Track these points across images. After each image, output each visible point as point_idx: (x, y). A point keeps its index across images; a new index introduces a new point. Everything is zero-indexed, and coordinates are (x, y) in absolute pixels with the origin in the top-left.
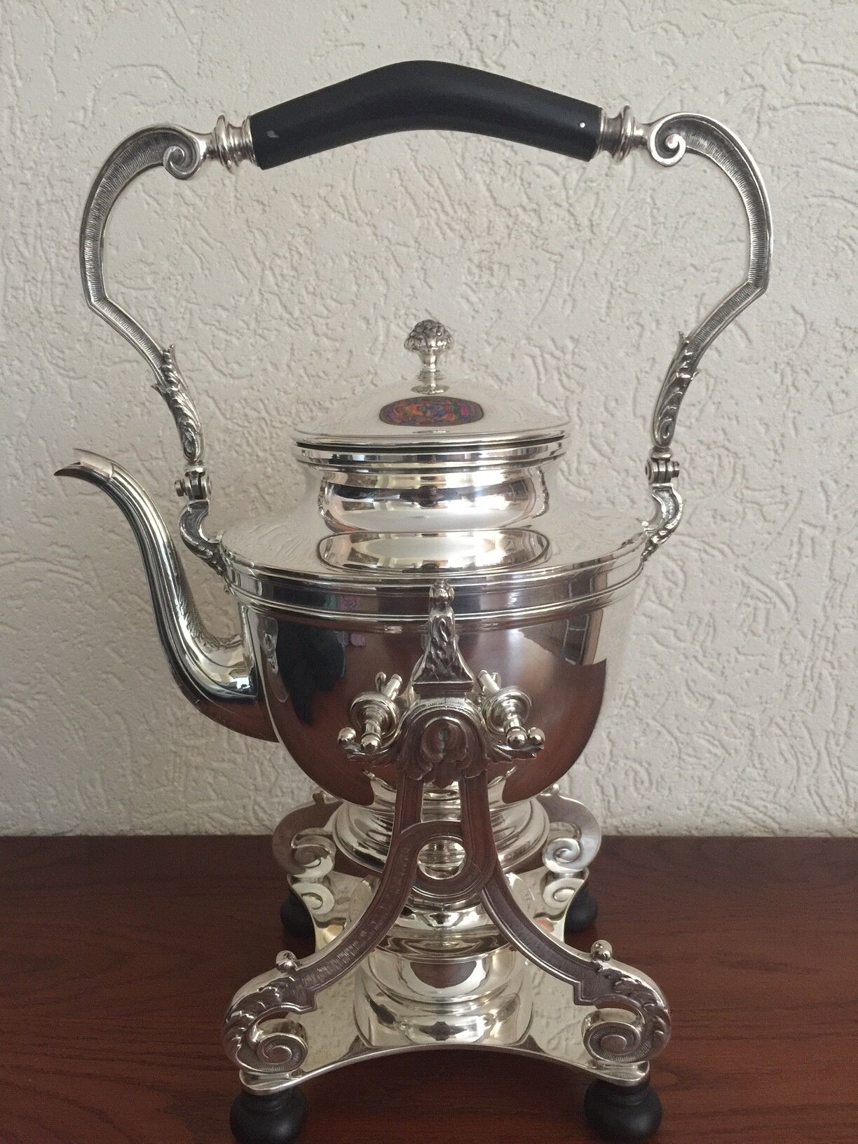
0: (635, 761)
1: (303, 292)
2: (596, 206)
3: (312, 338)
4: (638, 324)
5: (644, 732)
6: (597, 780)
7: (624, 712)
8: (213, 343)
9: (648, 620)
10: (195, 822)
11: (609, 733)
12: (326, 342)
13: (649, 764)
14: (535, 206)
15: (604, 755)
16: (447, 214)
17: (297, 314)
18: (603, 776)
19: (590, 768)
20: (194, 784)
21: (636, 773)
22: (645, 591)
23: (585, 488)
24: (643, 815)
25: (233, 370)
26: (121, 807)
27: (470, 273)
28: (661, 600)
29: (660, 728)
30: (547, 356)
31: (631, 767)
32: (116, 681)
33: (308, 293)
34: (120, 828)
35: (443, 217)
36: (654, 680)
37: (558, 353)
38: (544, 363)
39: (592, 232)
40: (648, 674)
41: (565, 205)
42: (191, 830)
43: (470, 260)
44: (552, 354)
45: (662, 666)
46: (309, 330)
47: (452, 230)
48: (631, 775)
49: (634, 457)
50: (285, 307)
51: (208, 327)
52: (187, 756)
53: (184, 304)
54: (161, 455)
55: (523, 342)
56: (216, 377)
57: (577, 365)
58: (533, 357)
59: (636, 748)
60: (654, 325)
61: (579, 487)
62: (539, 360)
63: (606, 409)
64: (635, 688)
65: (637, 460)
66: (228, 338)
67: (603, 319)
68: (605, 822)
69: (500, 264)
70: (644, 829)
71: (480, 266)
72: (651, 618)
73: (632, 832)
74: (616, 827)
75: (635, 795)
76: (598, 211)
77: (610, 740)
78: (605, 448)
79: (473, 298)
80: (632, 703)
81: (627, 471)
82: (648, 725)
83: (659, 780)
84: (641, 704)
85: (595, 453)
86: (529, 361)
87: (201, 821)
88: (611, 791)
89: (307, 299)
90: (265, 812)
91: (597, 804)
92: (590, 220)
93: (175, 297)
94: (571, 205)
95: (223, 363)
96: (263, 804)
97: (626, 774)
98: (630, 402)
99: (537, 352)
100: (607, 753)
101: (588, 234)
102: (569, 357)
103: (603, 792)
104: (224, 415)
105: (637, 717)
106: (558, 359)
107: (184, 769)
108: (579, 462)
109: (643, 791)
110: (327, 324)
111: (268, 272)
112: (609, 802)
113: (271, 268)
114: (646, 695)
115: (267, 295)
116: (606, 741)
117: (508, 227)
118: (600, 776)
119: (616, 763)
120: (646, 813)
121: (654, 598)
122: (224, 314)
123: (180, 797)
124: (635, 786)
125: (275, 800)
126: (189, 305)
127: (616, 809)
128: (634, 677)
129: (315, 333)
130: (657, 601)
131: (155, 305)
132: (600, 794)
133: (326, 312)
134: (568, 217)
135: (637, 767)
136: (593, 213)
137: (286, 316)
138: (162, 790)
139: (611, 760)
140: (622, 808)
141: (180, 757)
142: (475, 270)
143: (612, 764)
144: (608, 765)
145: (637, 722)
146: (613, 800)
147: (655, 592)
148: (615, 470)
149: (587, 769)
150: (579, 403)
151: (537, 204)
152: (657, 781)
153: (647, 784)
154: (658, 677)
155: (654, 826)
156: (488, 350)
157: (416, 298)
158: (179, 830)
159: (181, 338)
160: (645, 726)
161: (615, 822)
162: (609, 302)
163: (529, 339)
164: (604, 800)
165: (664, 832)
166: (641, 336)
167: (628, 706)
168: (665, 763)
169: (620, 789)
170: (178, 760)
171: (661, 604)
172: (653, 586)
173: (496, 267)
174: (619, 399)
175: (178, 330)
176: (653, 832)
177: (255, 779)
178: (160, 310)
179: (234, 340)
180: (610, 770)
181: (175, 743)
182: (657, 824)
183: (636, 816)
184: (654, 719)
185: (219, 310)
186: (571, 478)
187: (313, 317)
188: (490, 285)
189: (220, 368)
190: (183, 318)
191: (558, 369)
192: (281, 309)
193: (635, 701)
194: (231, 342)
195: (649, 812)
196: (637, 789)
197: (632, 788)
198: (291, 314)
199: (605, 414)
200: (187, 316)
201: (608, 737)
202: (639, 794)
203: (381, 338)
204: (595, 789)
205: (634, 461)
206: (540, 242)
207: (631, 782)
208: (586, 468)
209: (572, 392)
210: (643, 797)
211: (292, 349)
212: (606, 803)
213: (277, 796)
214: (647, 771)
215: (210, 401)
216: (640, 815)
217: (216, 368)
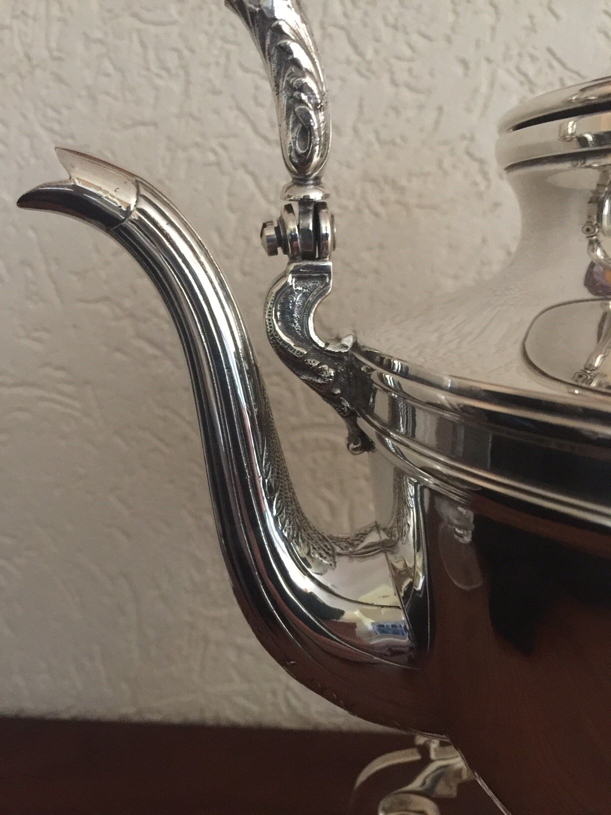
1: (380, 24)
3: (389, 89)
8: (255, 98)
12: (407, 96)
17: (370, 55)
20: (212, 663)
26: (124, 686)
33: (387, 24)
46: (385, 79)
50: (355, 47)
51: (249, 76)
52: (205, 629)
53: (219, 43)
56: (258, 144)
87: (220, 706)
89: (386, 34)
93: (207, 33)
95: (267, 125)
104: (266, 197)
107: (201, 645)
110: (410, 71)
115: (331, 30)
123: (196, 677)
126: (228, 46)
129: (394, 83)
131: (181, 46)
133: (408, 53)
137: (355, 58)
141: (197, 629)
157: (535, 31)
159: (213, 92)
170: (194, 634)
175: (209, 80)
178: (186, 53)
181: (191, 613)
187: (394, 61)
190: (217, 64)
192: (349, 51)
198: (361, 54)
200: (222, 60)
203: (484, 89)
211: (361, 106)
215: (249, 179)
217: (257, 132)
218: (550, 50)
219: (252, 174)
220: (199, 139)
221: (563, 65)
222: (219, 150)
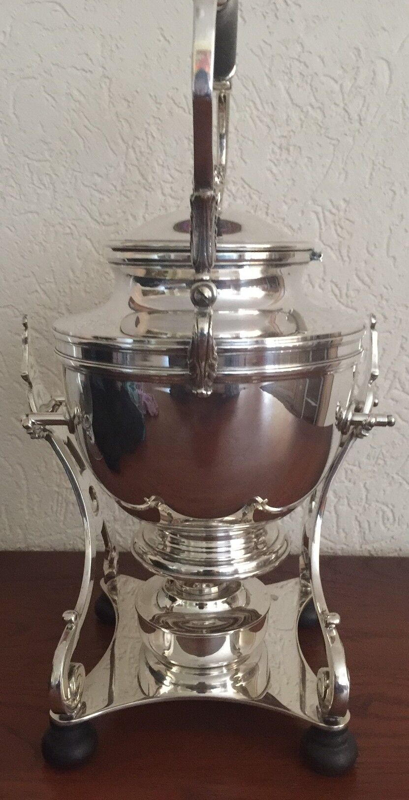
0: (383, 504)
1: (155, 164)
2: (363, 106)
3: (161, 197)
4: (392, 190)
5: (390, 484)
6: (356, 517)
7: (376, 469)
8: (91, 200)
9: (395, 403)
10: (71, 542)
11: (365, 483)
12: (171, 201)
13: (393, 506)
14: (320, 105)
15: (361, 499)
16: (258, 110)
17: (150, 180)
18: (360, 514)
19: (351, 508)
20: (71, 515)
21: (384, 512)
22: (392, 382)
23: (352, 308)
24: (388, 542)
25: (104, 220)
26: (19, 531)
27: (273, 152)
28: (403, 389)
29: (401, 480)
30: (327, 213)
31: (381, 508)
32: (18, 442)
33: (158, 164)
34: (18, 546)
35: (255, 112)
36: (398, 446)
37: (334, 211)
38: (324, 217)
39: (361, 124)
40: (394, 442)
41: (342, 105)
42: (69, 548)
43: (274, 143)
44: (331, 212)
45: (404, 435)
46: (159, 192)
47: (261, 121)
48: (381, 514)
49: (387, 286)
50: (142, 175)
51: (87, 189)
52: (66, 495)
53: (71, 172)
54: (52, 280)
55: (310, 202)
56: (93, 225)
57: (348, 220)
58: (317, 213)
59: (384, 494)
60: (403, 192)
61: (347, 306)
62: (321, 216)
63: (368, 252)
64: (384, 452)
65: (389, 288)
66: (101, 196)
67: (367, 186)
68: (361, 547)
69: (295, 146)
70: (389, 553)
71: (280, 148)
72: (397, 401)
73: (380, 554)
74: (369, 551)
75: (383, 528)
76: (365, 109)
77: (366, 489)
78: (366, 279)
79: (275, 170)
80: (381, 462)
81: (381, 295)
82: (393, 477)
83: (401, 517)
84: (388, 463)
85: (359, 283)
86: (313, 216)
87: (75, 542)
88: (366, 525)
89: (158, 169)
90: (121, 536)
91: (356, 534)
92: (359, 115)
93: (65, 167)
94: (346, 105)
95: (97, 214)
96: (120, 530)
97: (377, 513)
98: (385, 247)
99: (319, 209)
100: (364, 497)
101: (357, 125)
102: (342, 213)
103: (360, 526)
104: (98, 253)
105: (386, 473)
106: (334, 214)
107: (64, 505)
108: (348, 290)
109: (388, 525)
110: (171, 188)
111: (131, 150)
112: (364, 533)
113: (133, 148)
114: (392, 457)
115: (130, 167)
116: (364, 490)
117: (301, 119)
118: (358, 515)
119: (370, 505)
120: (390, 541)
121: (398, 386)
122: (99, 180)
123: (61, 524)
124: (383, 521)
125: (128, 528)
126: (75, 173)
127: (369, 537)
128: (384, 444)
129: (163, 194)
130: (401, 389)
131: (51, 173)
132: (358, 527)
133: (170, 179)
134: (343, 112)
135: (385, 508)
136: (361, 111)
137: (143, 181)
138: (48, 519)
139: (366, 503)
140: (373, 538)
141: (62, 495)
142: (277, 150)
143: (367, 506)
144: (364, 506)
145: (385, 476)
146: (367, 532)
147: (400, 382)
148: (373, 295)
149: (349, 509)
150: (349, 247)
151: (322, 104)
152: (399, 519)
153: (391, 520)
154: (401, 444)
155: (396, 550)
156: (285, 207)
157: (235, 169)
158: (60, 548)
159: (68, 197)
160: (391, 479)
161: (369, 548)
162: (371, 174)
163: (314, 201)
164: (360, 531)
165: (402, 554)
166: (393, 200)
167: (379, 464)
168: (404, 506)
169: (372, 525)
170: (60, 498)
171: (403, 391)
172: (399, 379)
173: (291, 148)
174: (377, 244)
175: (66, 191)
176: (395, 554)
177: (114, 512)
178: (54, 176)
179: (107, 200)
180: (365, 510)
181: (58, 486)
182: (398, 549)
183: (383, 543)
184: (397, 474)
185: (96, 176)
186: (342, 300)
187: (162, 182)
188: (288, 161)
189: (96, 218)
190: (71, 182)
191: (334, 222)
192: (139, 178)
193: (384, 461)
194: (103, 199)
195: (392, 540)
196: (384, 524)
197: (381, 523)
198: (146, 180)
199: (367, 255)
200: (73, 181)
201: (365, 486)
202: (386, 527)
204: (355, 524)
205: (387, 289)
206: (323, 131)
207: (381, 519)
208: (352, 293)
209: (344, 239)
210: (389, 529)
211: (147, 205)
212: (363, 534)
213: (130, 525)
214: (392, 511)
215: (88, 242)
216: (386, 542)
217: (92, 218)
218: (242, 179)
219: (90, 240)
220: (61, 221)
221: (250, 186)
222: (72, 227)
